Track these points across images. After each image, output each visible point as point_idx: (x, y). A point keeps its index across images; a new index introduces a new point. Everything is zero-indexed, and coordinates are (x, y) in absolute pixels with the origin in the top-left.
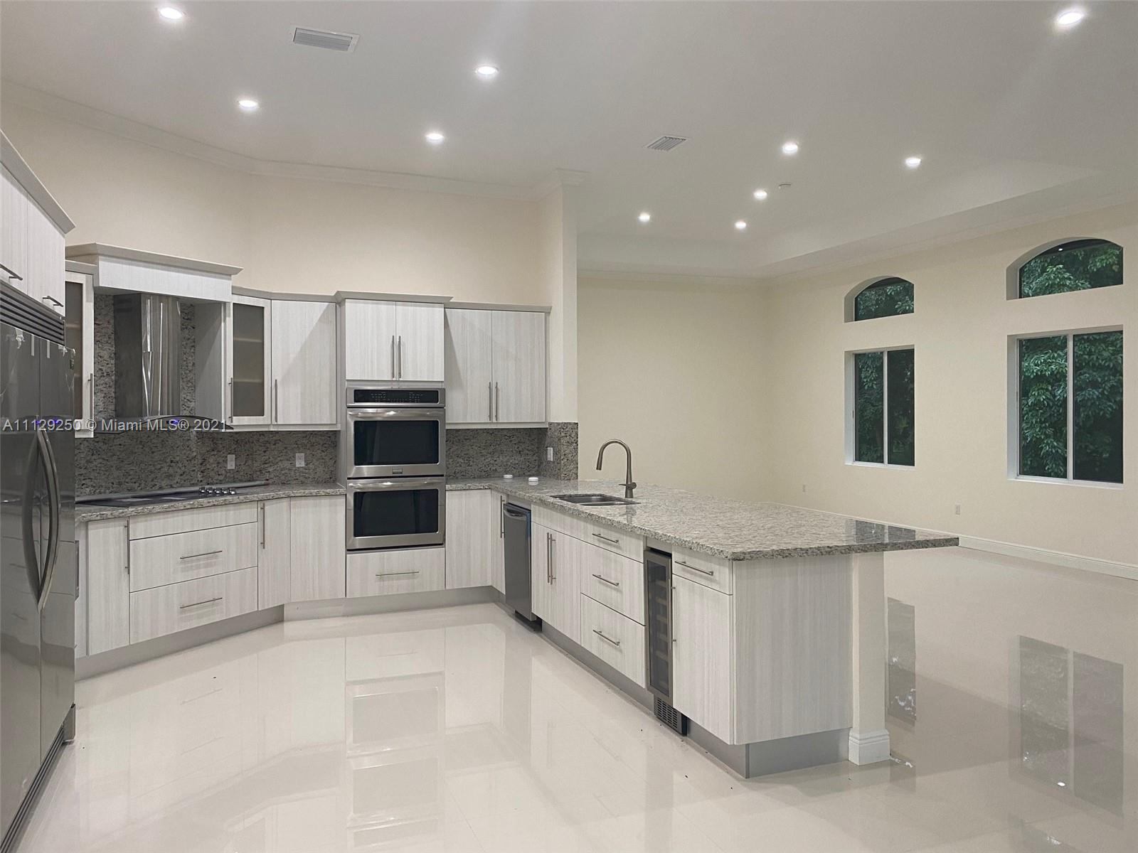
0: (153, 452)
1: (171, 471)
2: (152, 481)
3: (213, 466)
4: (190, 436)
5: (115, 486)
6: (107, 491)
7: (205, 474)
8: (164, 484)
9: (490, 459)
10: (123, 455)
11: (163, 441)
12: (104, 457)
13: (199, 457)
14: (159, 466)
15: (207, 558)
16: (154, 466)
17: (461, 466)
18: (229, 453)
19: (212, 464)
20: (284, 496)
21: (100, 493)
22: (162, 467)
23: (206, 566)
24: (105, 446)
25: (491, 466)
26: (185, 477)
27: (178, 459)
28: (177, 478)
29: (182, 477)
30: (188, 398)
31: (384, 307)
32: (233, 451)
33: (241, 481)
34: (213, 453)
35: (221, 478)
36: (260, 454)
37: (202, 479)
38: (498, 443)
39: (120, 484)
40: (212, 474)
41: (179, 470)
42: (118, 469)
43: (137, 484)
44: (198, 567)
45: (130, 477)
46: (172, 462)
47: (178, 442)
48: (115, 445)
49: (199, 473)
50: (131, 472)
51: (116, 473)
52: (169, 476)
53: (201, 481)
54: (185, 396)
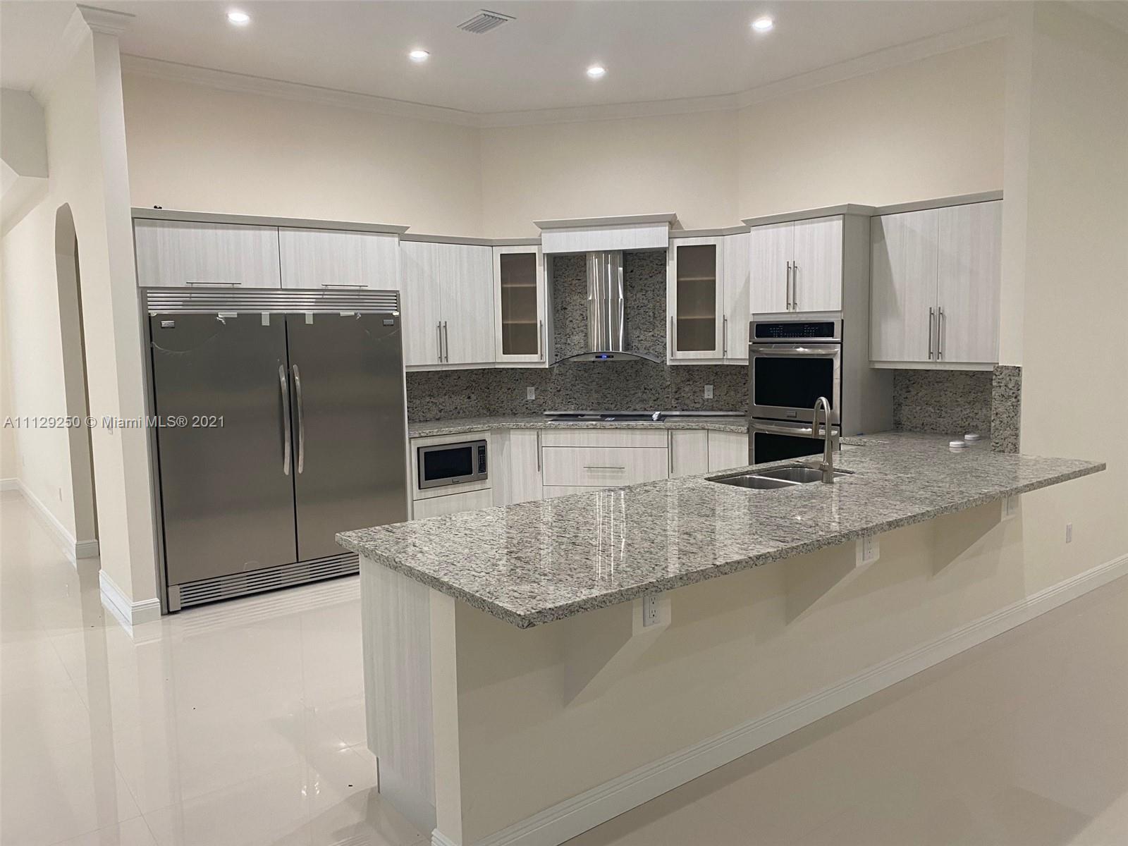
0: (628, 380)
1: (645, 396)
2: (627, 403)
3: (689, 395)
4: (663, 368)
5: (594, 405)
6: (588, 408)
7: (680, 401)
8: (637, 407)
9: (968, 411)
10: (601, 381)
11: (637, 371)
12: (586, 382)
13: (673, 386)
14: (633, 392)
15: (613, 472)
16: (629, 391)
17: (930, 416)
18: (707, 384)
19: (688, 392)
20: (697, 427)
21: (582, 410)
22: (636, 393)
23: (612, 478)
24: (586, 375)
25: (970, 420)
26: (658, 402)
27: (651, 386)
28: (651, 403)
29: (656, 402)
30: (661, 334)
31: (783, 230)
32: (711, 382)
33: (721, 410)
34: (688, 383)
35: (697, 405)
36: (741, 386)
37: (676, 405)
38: (981, 389)
39: (599, 403)
40: (687, 402)
41: (652, 396)
42: (597, 392)
43: (613, 406)
44: (604, 477)
45: (607, 399)
46: (645, 389)
47: (651, 372)
48: (595, 374)
49: (673, 400)
50: (608, 396)
51: (595, 396)
52: (643, 401)
53: (676, 407)
54: (658, 333)
